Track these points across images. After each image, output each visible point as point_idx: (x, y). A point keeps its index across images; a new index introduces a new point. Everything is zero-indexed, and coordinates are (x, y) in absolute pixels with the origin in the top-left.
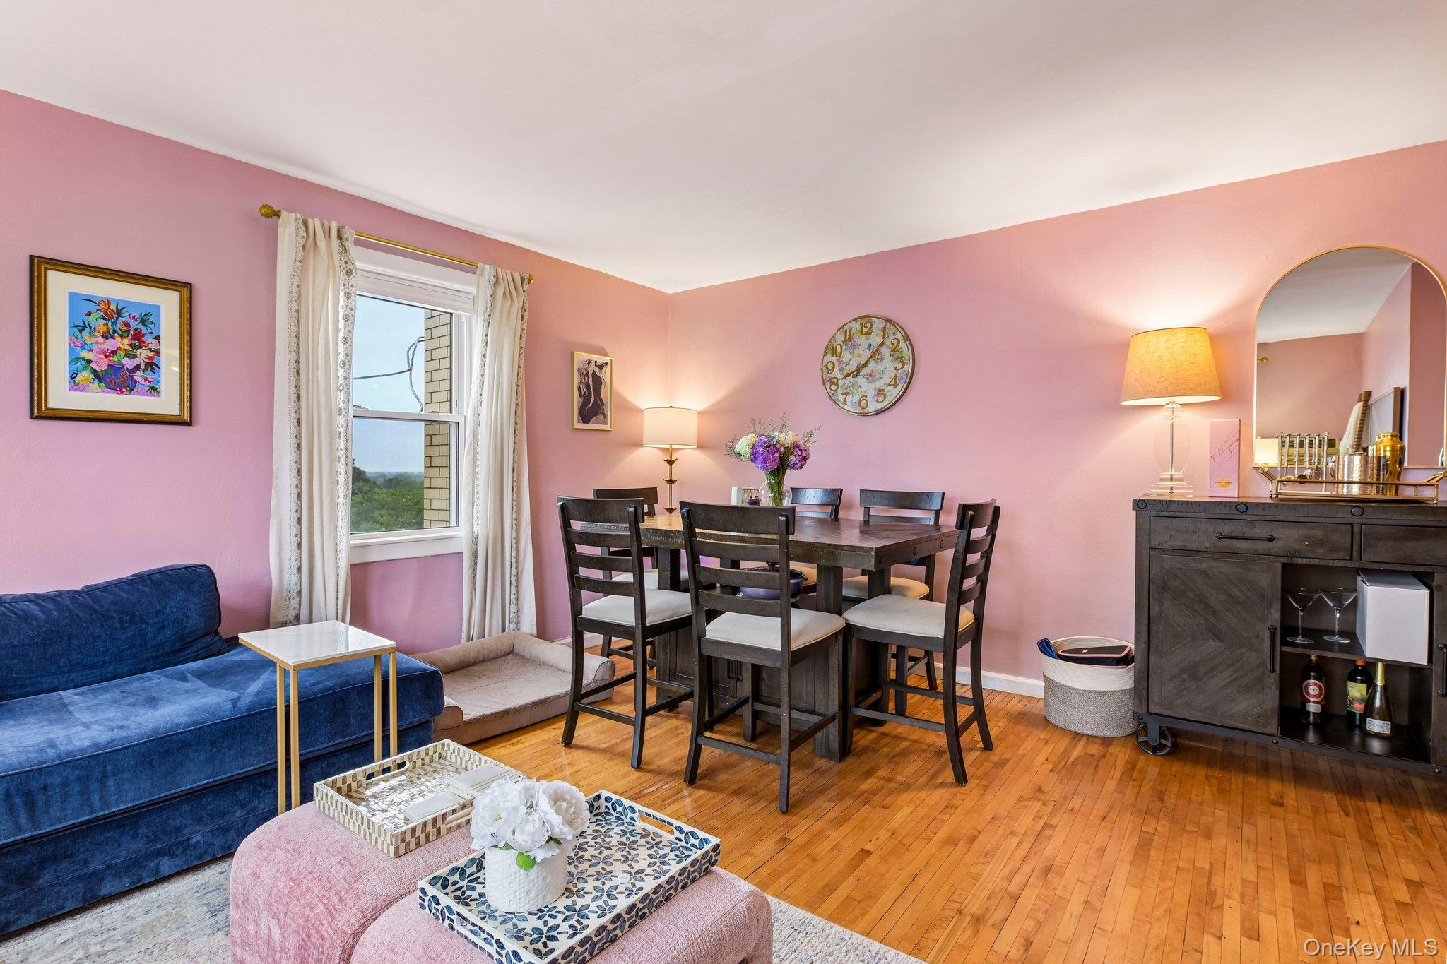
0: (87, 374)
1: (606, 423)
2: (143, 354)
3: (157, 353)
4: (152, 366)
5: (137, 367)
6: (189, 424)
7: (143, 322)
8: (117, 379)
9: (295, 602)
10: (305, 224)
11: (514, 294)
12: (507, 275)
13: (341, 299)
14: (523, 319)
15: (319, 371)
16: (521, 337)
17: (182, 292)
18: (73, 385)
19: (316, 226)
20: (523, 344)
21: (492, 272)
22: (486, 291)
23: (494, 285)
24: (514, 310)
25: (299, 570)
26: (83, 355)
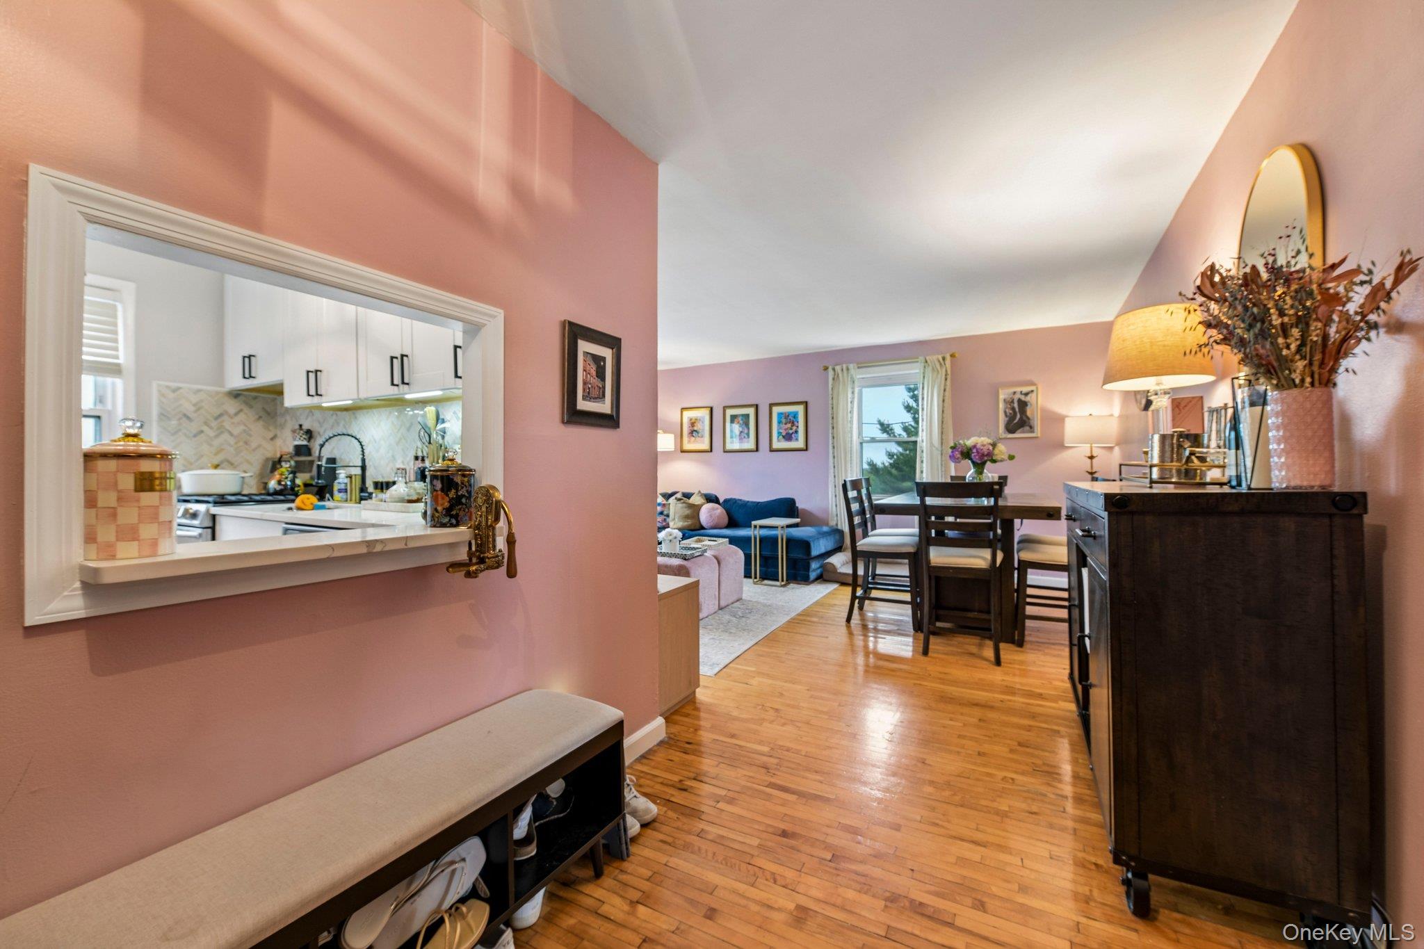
0: (781, 437)
1: (1033, 432)
3: (798, 427)
4: (796, 432)
5: (792, 433)
6: (806, 450)
7: (794, 417)
8: (788, 437)
9: (835, 519)
10: (834, 369)
11: (939, 368)
12: (934, 358)
13: (850, 395)
14: (946, 379)
15: (840, 427)
16: (945, 390)
17: (805, 404)
18: (779, 441)
19: (838, 368)
20: (947, 393)
21: (924, 361)
22: (922, 371)
23: (925, 367)
24: (939, 376)
25: (836, 506)
26: (781, 431)
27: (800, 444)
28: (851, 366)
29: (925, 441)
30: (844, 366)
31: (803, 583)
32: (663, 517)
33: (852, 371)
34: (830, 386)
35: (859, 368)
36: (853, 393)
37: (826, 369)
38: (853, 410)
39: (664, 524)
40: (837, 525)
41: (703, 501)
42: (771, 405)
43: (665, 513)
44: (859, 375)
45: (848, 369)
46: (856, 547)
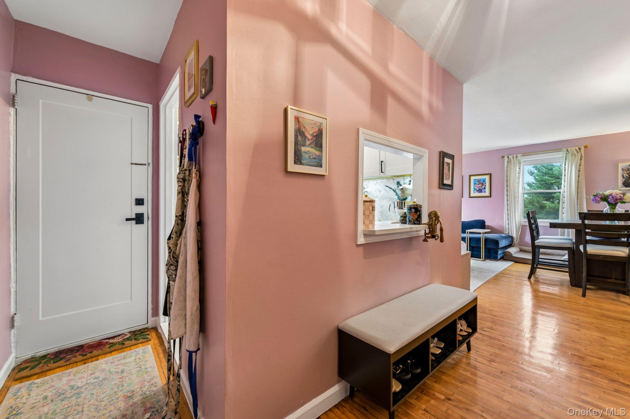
0: (476, 191)
2: (483, 186)
3: (485, 186)
4: (485, 188)
5: (482, 189)
6: (490, 197)
7: (483, 181)
8: (480, 191)
9: (508, 230)
10: (508, 157)
11: (576, 154)
12: (573, 149)
13: (517, 170)
14: (581, 160)
15: (512, 185)
16: (580, 165)
17: (490, 175)
18: (474, 193)
19: (511, 157)
20: (581, 167)
21: (566, 150)
22: (565, 156)
23: (567, 154)
24: (577, 158)
25: (508, 224)
26: (475, 188)
27: (487, 193)
28: (518, 155)
29: (566, 192)
30: (515, 156)
31: (494, 260)
33: (519, 158)
34: (506, 166)
35: (523, 156)
36: (520, 168)
37: (503, 157)
38: (520, 177)
40: (509, 233)
42: (470, 176)
44: (523, 159)
45: (517, 157)
46: (535, 243)
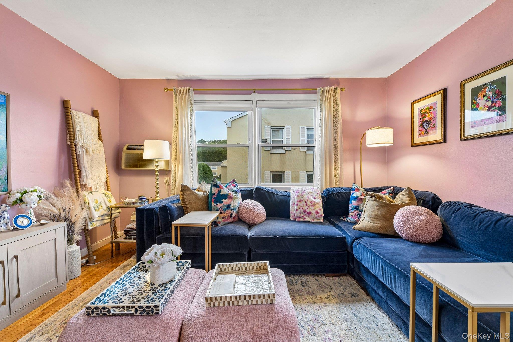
32: (357, 212)
39: (357, 219)
41: (407, 200)
43: (361, 208)
